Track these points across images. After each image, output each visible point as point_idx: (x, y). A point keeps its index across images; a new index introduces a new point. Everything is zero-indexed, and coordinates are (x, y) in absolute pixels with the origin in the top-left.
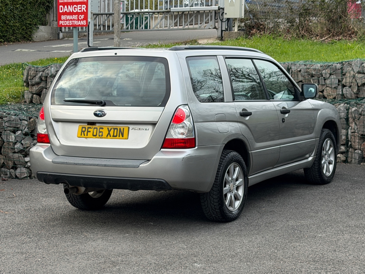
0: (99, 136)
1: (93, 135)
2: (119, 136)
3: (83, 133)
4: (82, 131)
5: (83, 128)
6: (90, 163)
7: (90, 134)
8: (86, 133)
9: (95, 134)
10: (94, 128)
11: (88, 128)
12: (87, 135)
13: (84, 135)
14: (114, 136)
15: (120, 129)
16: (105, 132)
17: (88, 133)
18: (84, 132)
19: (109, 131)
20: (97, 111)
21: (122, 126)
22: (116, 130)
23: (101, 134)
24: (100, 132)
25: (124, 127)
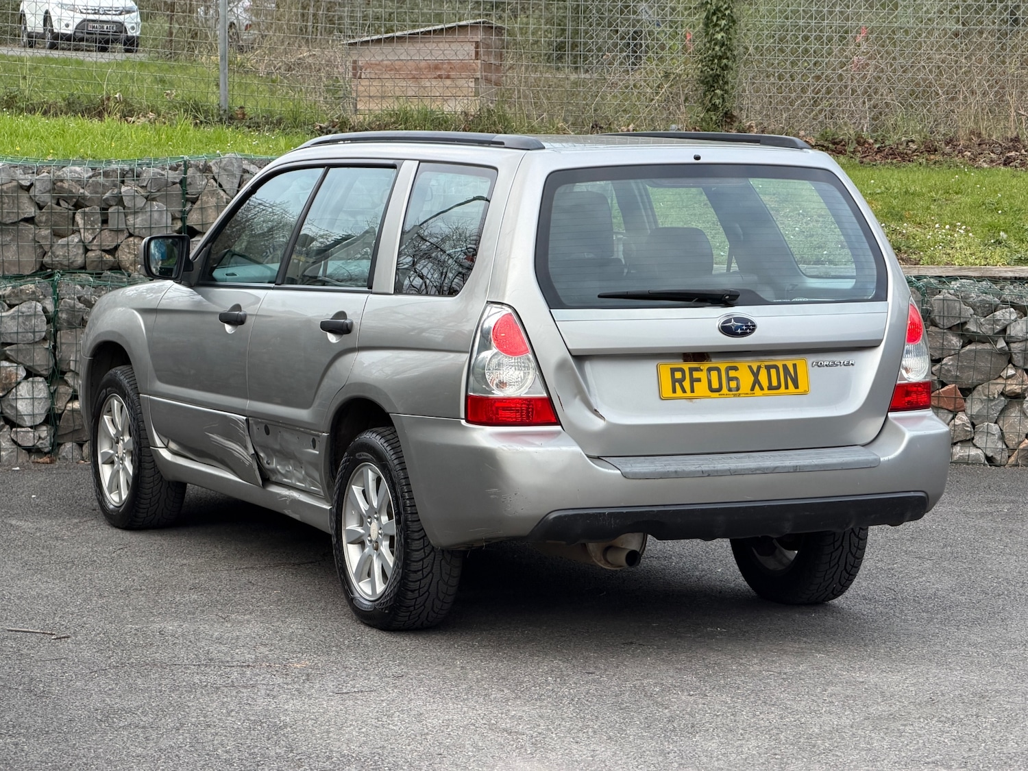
0: (730, 390)
1: (712, 390)
2: (787, 387)
3: (677, 385)
4: (674, 381)
5: (673, 371)
7: (702, 387)
8: (687, 384)
9: (715, 385)
10: (709, 370)
11: (692, 370)
12: (692, 391)
13: (684, 391)
14: (771, 388)
15: (785, 367)
16: (746, 379)
17: (695, 384)
18: (681, 381)
19: (756, 375)
20: (729, 321)
21: (789, 361)
22: (773, 372)
23: (733, 384)
24: (730, 379)
25: (794, 362)
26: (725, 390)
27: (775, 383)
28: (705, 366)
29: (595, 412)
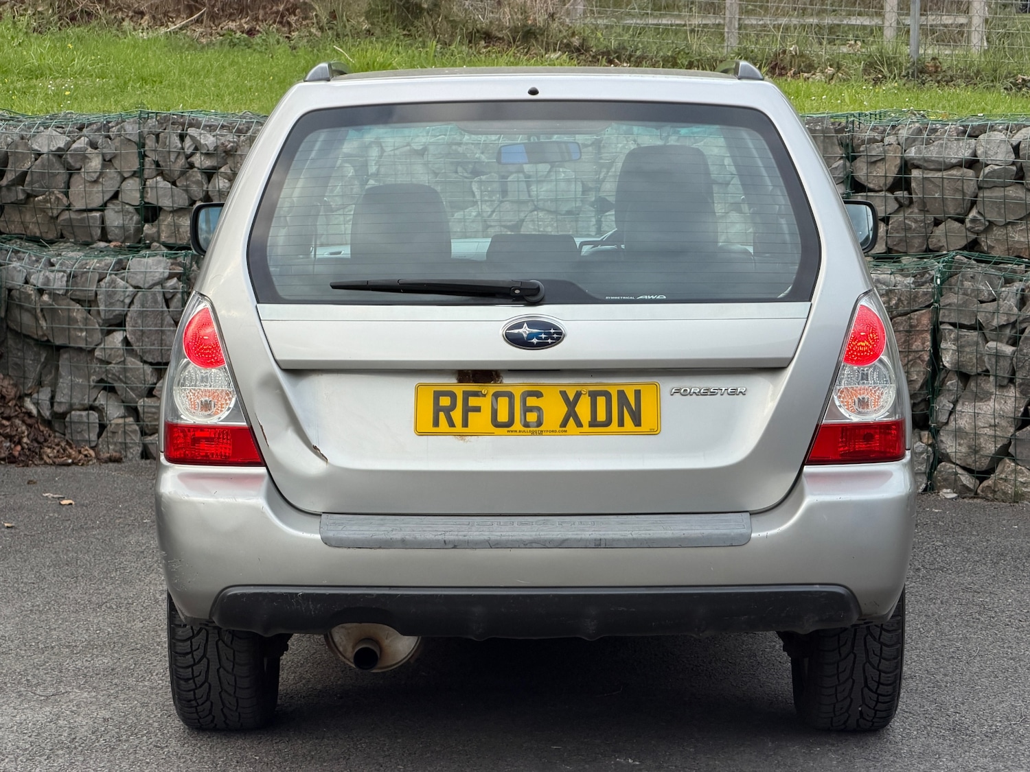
0: (526, 425)
1: (497, 424)
2: (621, 423)
3: (442, 415)
4: (437, 409)
5: (437, 395)
6: (525, 538)
7: (480, 420)
8: (457, 415)
9: (503, 417)
10: (497, 395)
11: (467, 395)
12: (465, 424)
13: (452, 424)
14: (594, 423)
15: (622, 394)
16: (554, 409)
17: (470, 414)
18: (448, 411)
19: (571, 404)
20: (520, 326)
21: (629, 386)
22: (601, 401)
23: (532, 417)
24: (527, 410)
25: (638, 388)
26: (518, 425)
27: (601, 416)
28: (490, 389)
29: (315, 449)
